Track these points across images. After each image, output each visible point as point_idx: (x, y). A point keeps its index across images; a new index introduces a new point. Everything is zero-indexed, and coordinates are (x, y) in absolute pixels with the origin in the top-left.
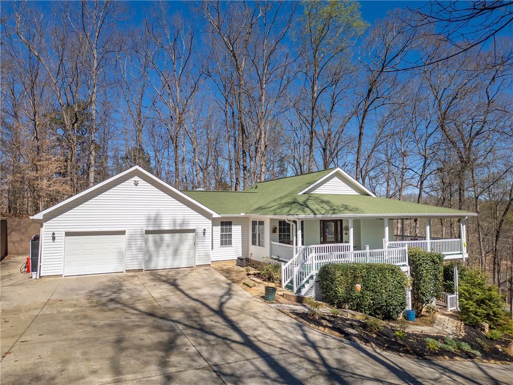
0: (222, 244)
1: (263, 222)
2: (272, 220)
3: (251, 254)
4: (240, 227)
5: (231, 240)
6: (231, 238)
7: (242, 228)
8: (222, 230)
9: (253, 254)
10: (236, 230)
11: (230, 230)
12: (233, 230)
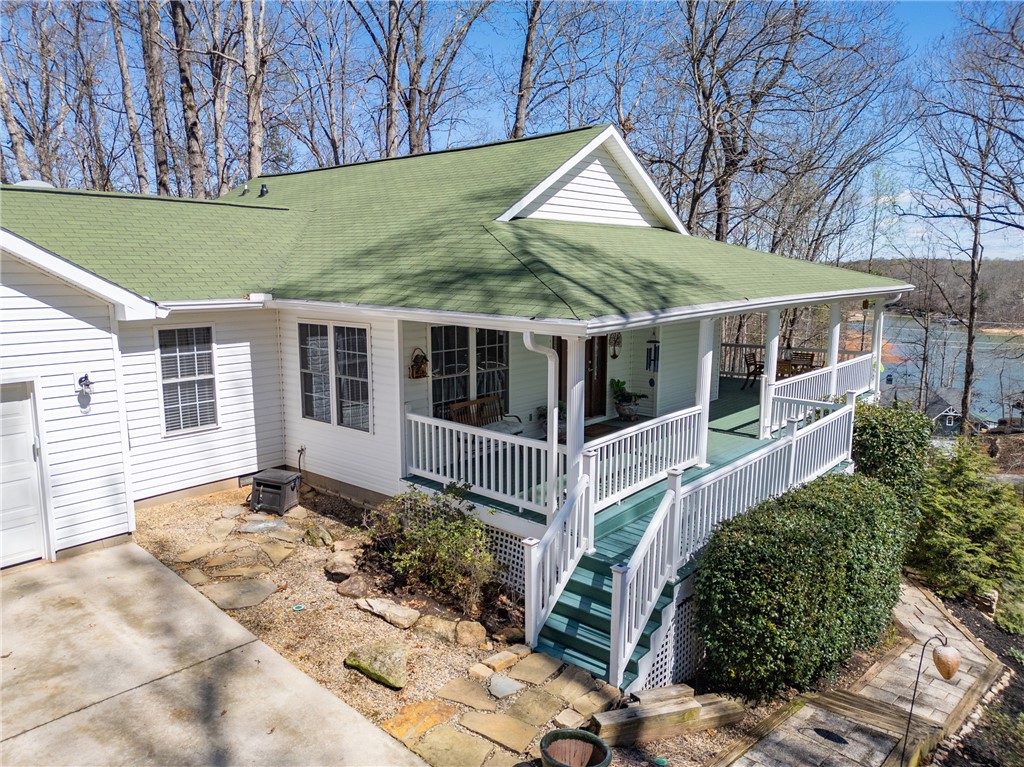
0: (172, 424)
1: (362, 332)
2: (406, 327)
3: (301, 451)
4: (244, 349)
5: (213, 405)
6: (212, 395)
7: (252, 354)
8: (168, 368)
9: (307, 451)
10: (231, 362)
11: (207, 364)
12: (216, 361)
